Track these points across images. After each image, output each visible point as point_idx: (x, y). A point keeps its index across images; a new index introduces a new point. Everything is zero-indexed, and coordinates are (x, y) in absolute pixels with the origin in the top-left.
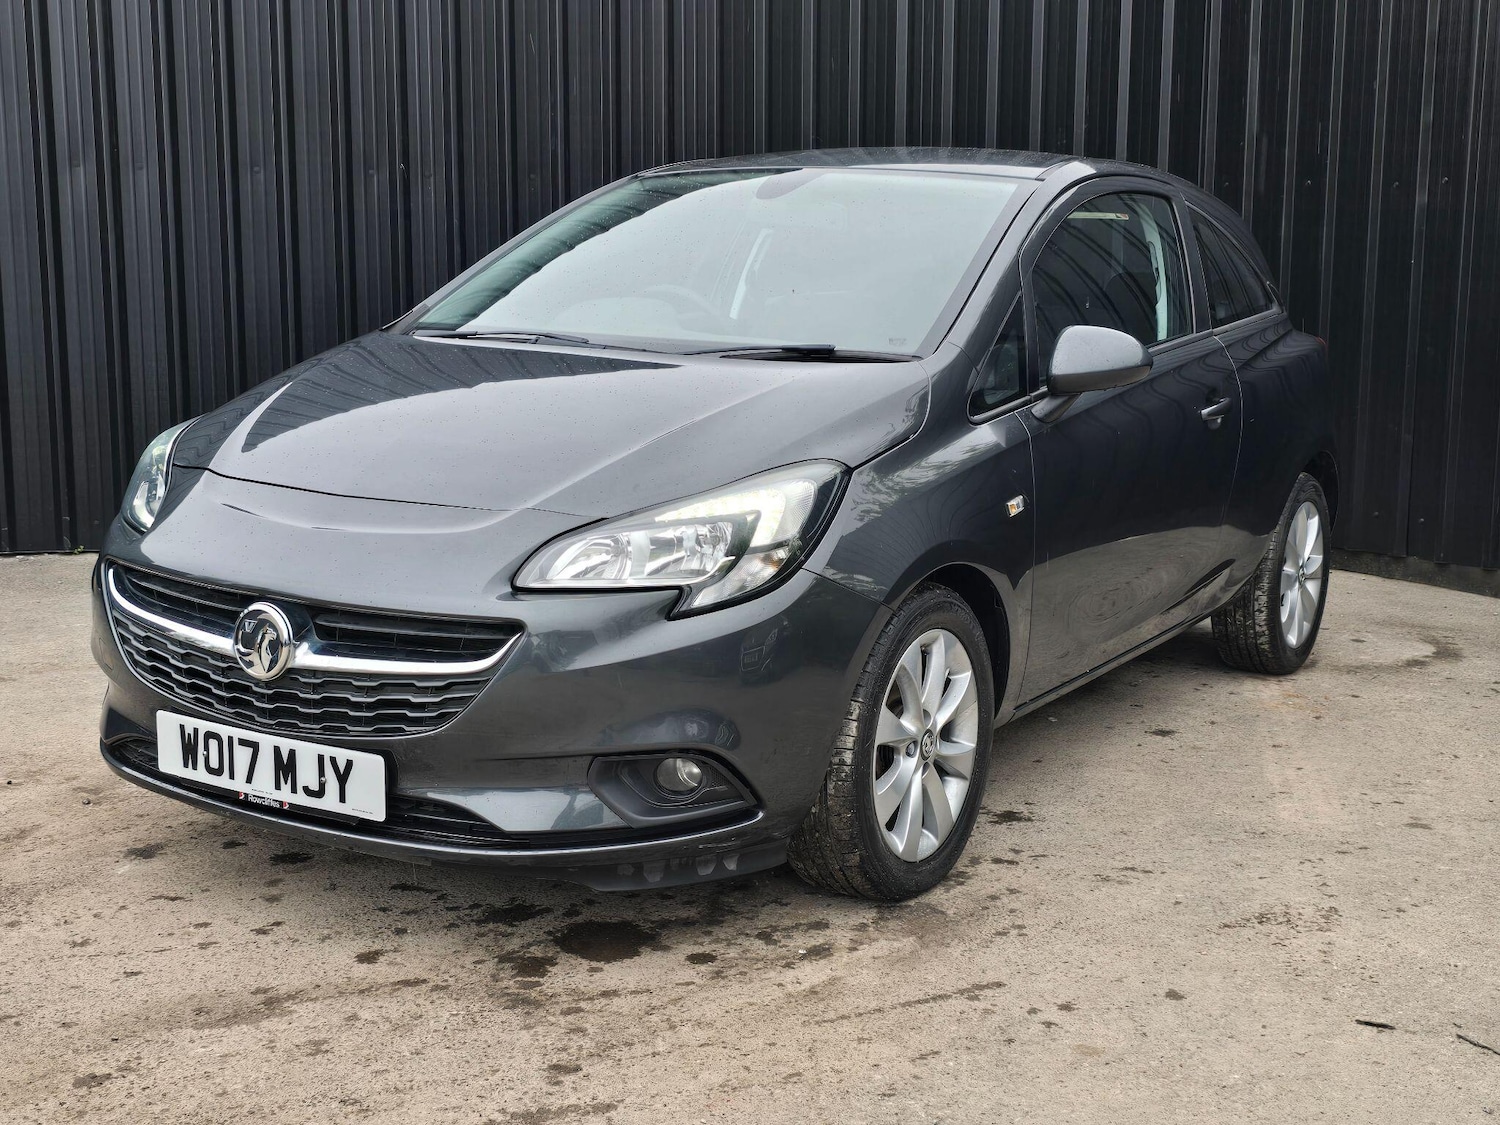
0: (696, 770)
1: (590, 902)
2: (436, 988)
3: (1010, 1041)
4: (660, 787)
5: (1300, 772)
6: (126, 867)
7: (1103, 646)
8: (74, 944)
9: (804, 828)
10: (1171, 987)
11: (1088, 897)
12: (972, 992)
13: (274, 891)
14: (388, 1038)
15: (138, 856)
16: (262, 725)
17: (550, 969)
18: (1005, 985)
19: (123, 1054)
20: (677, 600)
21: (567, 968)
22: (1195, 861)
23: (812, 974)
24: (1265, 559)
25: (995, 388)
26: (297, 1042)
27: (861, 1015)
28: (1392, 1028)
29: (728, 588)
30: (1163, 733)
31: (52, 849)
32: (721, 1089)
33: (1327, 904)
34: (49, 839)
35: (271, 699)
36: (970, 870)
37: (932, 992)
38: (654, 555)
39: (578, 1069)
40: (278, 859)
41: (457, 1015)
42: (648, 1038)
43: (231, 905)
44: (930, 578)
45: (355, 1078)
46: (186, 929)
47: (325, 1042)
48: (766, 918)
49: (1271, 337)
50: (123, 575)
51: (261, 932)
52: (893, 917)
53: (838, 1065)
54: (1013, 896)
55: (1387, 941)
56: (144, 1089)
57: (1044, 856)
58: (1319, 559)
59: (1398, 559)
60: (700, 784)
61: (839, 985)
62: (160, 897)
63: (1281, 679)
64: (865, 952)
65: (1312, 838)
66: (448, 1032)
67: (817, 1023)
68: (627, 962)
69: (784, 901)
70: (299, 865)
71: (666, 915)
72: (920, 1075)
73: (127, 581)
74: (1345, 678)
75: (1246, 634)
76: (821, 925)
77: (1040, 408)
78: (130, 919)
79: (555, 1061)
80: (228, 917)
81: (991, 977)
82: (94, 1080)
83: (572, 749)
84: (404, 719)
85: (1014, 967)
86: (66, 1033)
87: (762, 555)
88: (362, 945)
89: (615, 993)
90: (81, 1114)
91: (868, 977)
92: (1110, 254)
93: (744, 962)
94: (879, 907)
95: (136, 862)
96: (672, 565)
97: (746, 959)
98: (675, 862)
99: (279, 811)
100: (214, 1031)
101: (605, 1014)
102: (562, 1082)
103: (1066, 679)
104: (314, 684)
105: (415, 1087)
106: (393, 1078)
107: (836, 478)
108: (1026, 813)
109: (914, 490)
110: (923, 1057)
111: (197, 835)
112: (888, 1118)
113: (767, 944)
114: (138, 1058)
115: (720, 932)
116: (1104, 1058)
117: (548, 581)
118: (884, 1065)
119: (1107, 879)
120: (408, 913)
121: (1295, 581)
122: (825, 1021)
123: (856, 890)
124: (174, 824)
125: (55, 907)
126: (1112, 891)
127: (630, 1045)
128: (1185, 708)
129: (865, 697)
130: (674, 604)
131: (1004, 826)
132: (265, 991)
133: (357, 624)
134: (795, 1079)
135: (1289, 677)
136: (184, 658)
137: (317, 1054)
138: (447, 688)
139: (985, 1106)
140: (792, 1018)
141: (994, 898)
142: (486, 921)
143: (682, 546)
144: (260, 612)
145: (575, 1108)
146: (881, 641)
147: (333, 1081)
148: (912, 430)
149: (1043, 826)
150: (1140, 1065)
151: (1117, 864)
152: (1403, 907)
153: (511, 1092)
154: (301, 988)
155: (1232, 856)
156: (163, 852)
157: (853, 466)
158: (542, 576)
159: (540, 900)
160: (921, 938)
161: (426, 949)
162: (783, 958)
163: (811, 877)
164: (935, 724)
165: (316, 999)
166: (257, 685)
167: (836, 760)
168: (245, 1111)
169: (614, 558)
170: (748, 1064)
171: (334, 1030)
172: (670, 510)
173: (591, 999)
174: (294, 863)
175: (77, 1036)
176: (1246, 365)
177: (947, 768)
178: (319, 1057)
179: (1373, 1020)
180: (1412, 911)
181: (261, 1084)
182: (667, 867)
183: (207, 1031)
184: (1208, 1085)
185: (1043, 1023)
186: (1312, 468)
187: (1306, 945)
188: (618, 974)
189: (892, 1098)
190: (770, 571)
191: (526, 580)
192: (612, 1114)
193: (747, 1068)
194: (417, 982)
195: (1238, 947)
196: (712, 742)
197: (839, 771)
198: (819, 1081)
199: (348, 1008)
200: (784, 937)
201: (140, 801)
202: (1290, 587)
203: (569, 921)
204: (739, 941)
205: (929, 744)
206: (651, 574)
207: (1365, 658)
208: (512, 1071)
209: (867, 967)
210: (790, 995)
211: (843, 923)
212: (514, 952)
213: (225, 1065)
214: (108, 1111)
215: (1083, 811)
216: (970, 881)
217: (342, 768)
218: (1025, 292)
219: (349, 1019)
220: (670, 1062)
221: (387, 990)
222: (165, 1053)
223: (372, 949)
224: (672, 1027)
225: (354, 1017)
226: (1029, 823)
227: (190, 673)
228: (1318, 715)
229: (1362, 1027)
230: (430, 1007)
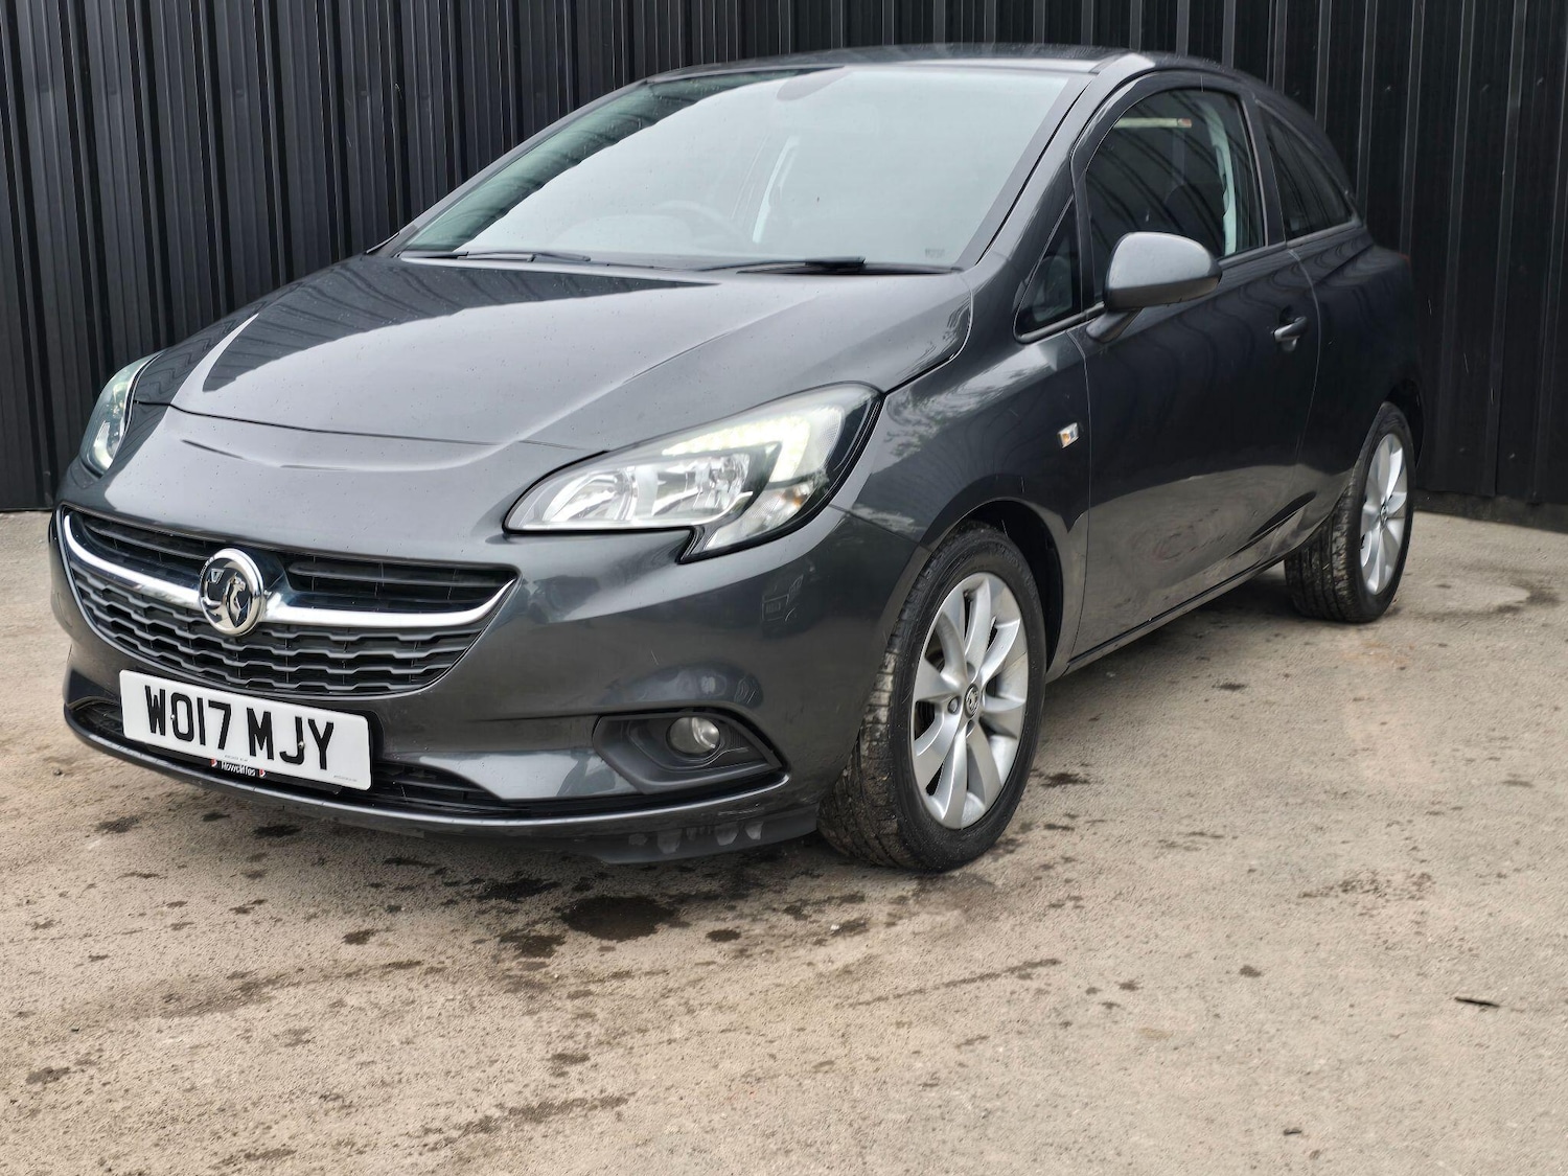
0: (714, 730)
1: (602, 876)
2: (431, 970)
3: (1067, 1024)
4: (674, 749)
5: (1385, 727)
6: (97, 842)
7: (1167, 592)
8: (37, 926)
9: (835, 794)
10: (1247, 963)
11: (1151, 866)
12: (1024, 971)
13: (257, 867)
14: (377, 1025)
15: (110, 829)
16: (234, 685)
17: (557, 948)
18: (1060, 962)
19: (82, 1045)
20: (688, 542)
21: (575, 946)
22: (1270, 824)
23: (847, 951)
24: (1344, 497)
25: (1045, 306)
26: (274, 1031)
27: (899, 996)
28: (1496, 1006)
29: (746, 527)
30: (1233, 687)
31: (19, 823)
32: (743, 1080)
33: (1418, 870)
34: (15, 813)
35: (242, 656)
36: (1021, 838)
37: (979, 971)
38: (662, 492)
39: (585, 1058)
40: (262, 832)
41: (453, 1000)
42: (664, 1024)
43: (209, 881)
44: (973, 516)
45: (337, 1070)
46: (159, 909)
47: (306, 1030)
48: (795, 891)
49: (1349, 252)
50: (81, 523)
51: (242, 911)
52: (935, 890)
53: (874, 1052)
54: (1069, 865)
55: (1487, 910)
56: (104, 1085)
57: (1103, 821)
58: (1402, 497)
59: (1486, 499)
60: (717, 746)
61: (875, 964)
62: (133, 874)
63: (1362, 627)
64: (905, 927)
65: (1400, 797)
66: (443, 1019)
67: (851, 1005)
68: (642, 940)
69: (816, 873)
70: (285, 838)
71: (685, 889)
72: (965, 1062)
73: (85, 530)
74: (1432, 626)
75: (1322, 579)
76: (855, 899)
77: (1096, 327)
78: (98, 899)
79: (559, 1050)
80: (205, 895)
81: (1044, 953)
82: (51, 1075)
83: (574, 707)
84: (387, 676)
85: (1070, 942)
86: (21, 1023)
87: (783, 491)
88: (352, 925)
89: (628, 974)
90: (34, 1112)
91: (906, 954)
92: (1170, 164)
93: (771, 940)
94: (920, 878)
95: (109, 836)
96: (682, 504)
97: (774, 936)
98: (691, 832)
99: (255, 779)
100: (185, 1020)
101: (616, 997)
102: (567, 1073)
103: (1124, 629)
104: (288, 639)
105: (404, 1080)
106: (380, 1070)
107: (865, 405)
108: (1082, 775)
109: (953, 419)
110: (969, 1042)
111: (176, 808)
112: (931, 1111)
113: (796, 919)
114: (100, 1050)
115: (744, 907)
116: (1172, 1043)
117: (544, 523)
118: (926, 1051)
119: (1172, 845)
120: (403, 889)
121: (1377, 521)
122: (860, 1004)
123: (894, 860)
124: (152, 795)
125: (17, 885)
126: (1179, 857)
127: (643, 1031)
128: (1255, 661)
129: (901, 648)
130: (685, 547)
131: (1057, 790)
132: (243, 976)
133: (332, 572)
134: (826, 1068)
135: (1370, 626)
136: (148, 612)
137: (296, 1044)
138: (434, 641)
139: (1039, 1096)
140: (824, 1000)
141: (1047, 867)
142: (488, 897)
143: (694, 481)
144: (227, 560)
145: (582, 1102)
146: (919, 586)
147: (313, 1074)
148: (953, 349)
149: (1101, 788)
150: (1212, 1050)
151: (1183, 829)
152: (1504, 872)
153: (510, 1085)
154: (282, 972)
155: (1311, 819)
156: (138, 825)
157: (885, 389)
158: (538, 517)
159: (547, 875)
160: (966, 911)
161: (421, 927)
162: (815, 934)
163: (844, 846)
164: (980, 678)
165: (299, 984)
166: (226, 641)
167: (870, 718)
168: (215, 1108)
169: (618, 496)
170: (774, 1052)
171: (317, 1018)
172: (681, 441)
173: (602, 981)
174: (279, 836)
175: (34, 1027)
176: (1322, 283)
177: (995, 727)
178: (299, 1048)
179: (1475, 998)
180: (1514, 877)
181: (234, 1078)
182: (684, 837)
183: (177, 1020)
184: (1289, 1072)
185: (1104, 1004)
186: (1393, 397)
187: (1396, 916)
188: (632, 953)
189: (935, 1089)
190: (793, 508)
191: (521, 520)
192: (622, 1108)
193: (773, 1056)
194: (410, 964)
195: (1321, 917)
196: (731, 699)
197: (873, 731)
198: (853, 1069)
199: (334, 994)
200: (815, 912)
201: (115, 772)
202: (1371, 527)
203: (578, 896)
204: (766, 917)
205: (973, 701)
206: (658, 514)
207: (1453, 605)
208: (512, 1061)
209: (907, 943)
210: (821, 975)
211: (880, 897)
212: (517, 930)
213: (195, 1058)
214: (64, 1109)
215: (1146, 772)
216: (1020, 850)
217: (321, 731)
218: (1078, 197)
219: (333, 1005)
220: (687, 1050)
221: (377, 973)
222: (130, 1045)
223: (363, 929)
224: (690, 1011)
225: (340, 1003)
226: (1085, 786)
227: (154, 629)
228: (1402, 666)
229: (1461, 1005)
230: (423, 991)
